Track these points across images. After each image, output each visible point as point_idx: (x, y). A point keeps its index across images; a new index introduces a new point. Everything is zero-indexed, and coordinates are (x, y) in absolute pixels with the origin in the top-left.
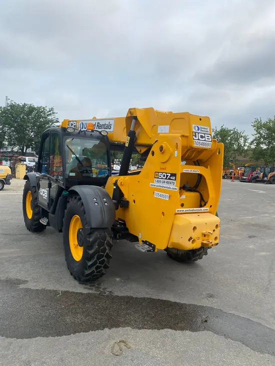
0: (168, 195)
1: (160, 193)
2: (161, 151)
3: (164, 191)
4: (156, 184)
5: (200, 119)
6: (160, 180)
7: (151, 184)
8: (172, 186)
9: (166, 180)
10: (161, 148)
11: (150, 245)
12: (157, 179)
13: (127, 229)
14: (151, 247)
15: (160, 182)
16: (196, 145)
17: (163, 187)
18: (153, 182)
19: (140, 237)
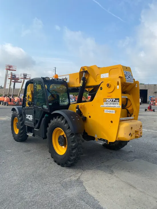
0: (114, 111)
1: (108, 110)
2: (108, 86)
3: (112, 109)
4: (105, 106)
5: (126, 68)
6: (108, 103)
7: (101, 105)
8: (116, 106)
9: (112, 103)
10: (108, 85)
11: (104, 140)
12: (105, 103)
13: (87, 133)
14: (105, 141)
15: (108, 104)
16: (127, 82)
17: (110, 106)
18: (103, 105)
19: (96, 137)
